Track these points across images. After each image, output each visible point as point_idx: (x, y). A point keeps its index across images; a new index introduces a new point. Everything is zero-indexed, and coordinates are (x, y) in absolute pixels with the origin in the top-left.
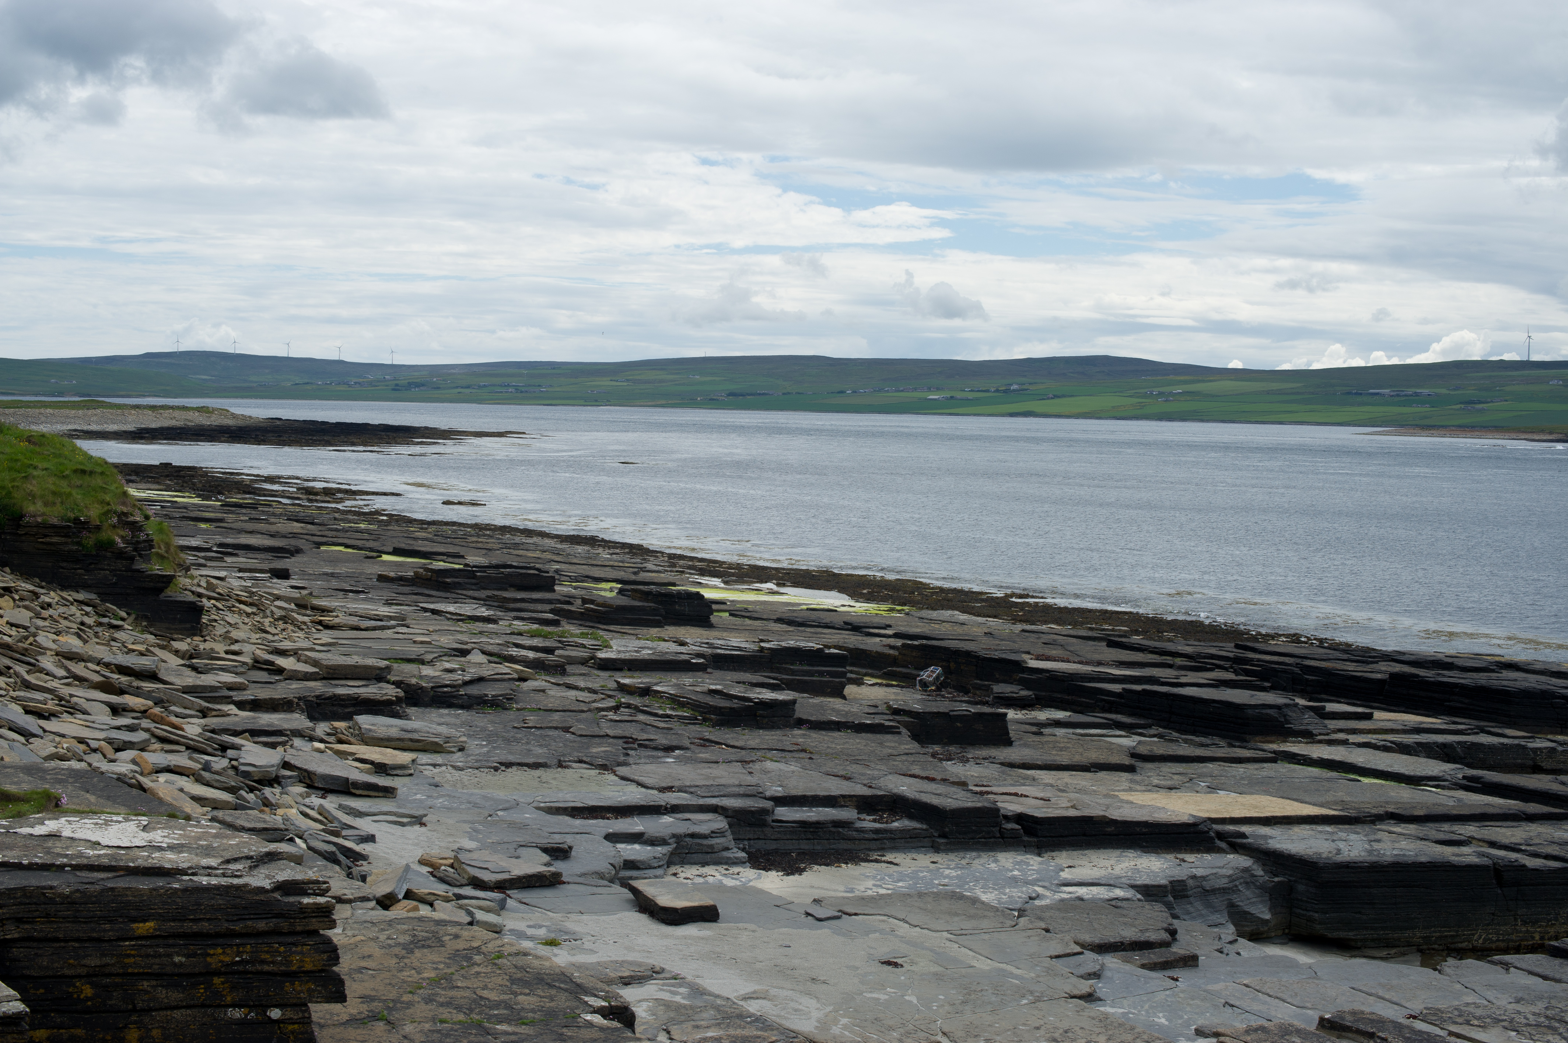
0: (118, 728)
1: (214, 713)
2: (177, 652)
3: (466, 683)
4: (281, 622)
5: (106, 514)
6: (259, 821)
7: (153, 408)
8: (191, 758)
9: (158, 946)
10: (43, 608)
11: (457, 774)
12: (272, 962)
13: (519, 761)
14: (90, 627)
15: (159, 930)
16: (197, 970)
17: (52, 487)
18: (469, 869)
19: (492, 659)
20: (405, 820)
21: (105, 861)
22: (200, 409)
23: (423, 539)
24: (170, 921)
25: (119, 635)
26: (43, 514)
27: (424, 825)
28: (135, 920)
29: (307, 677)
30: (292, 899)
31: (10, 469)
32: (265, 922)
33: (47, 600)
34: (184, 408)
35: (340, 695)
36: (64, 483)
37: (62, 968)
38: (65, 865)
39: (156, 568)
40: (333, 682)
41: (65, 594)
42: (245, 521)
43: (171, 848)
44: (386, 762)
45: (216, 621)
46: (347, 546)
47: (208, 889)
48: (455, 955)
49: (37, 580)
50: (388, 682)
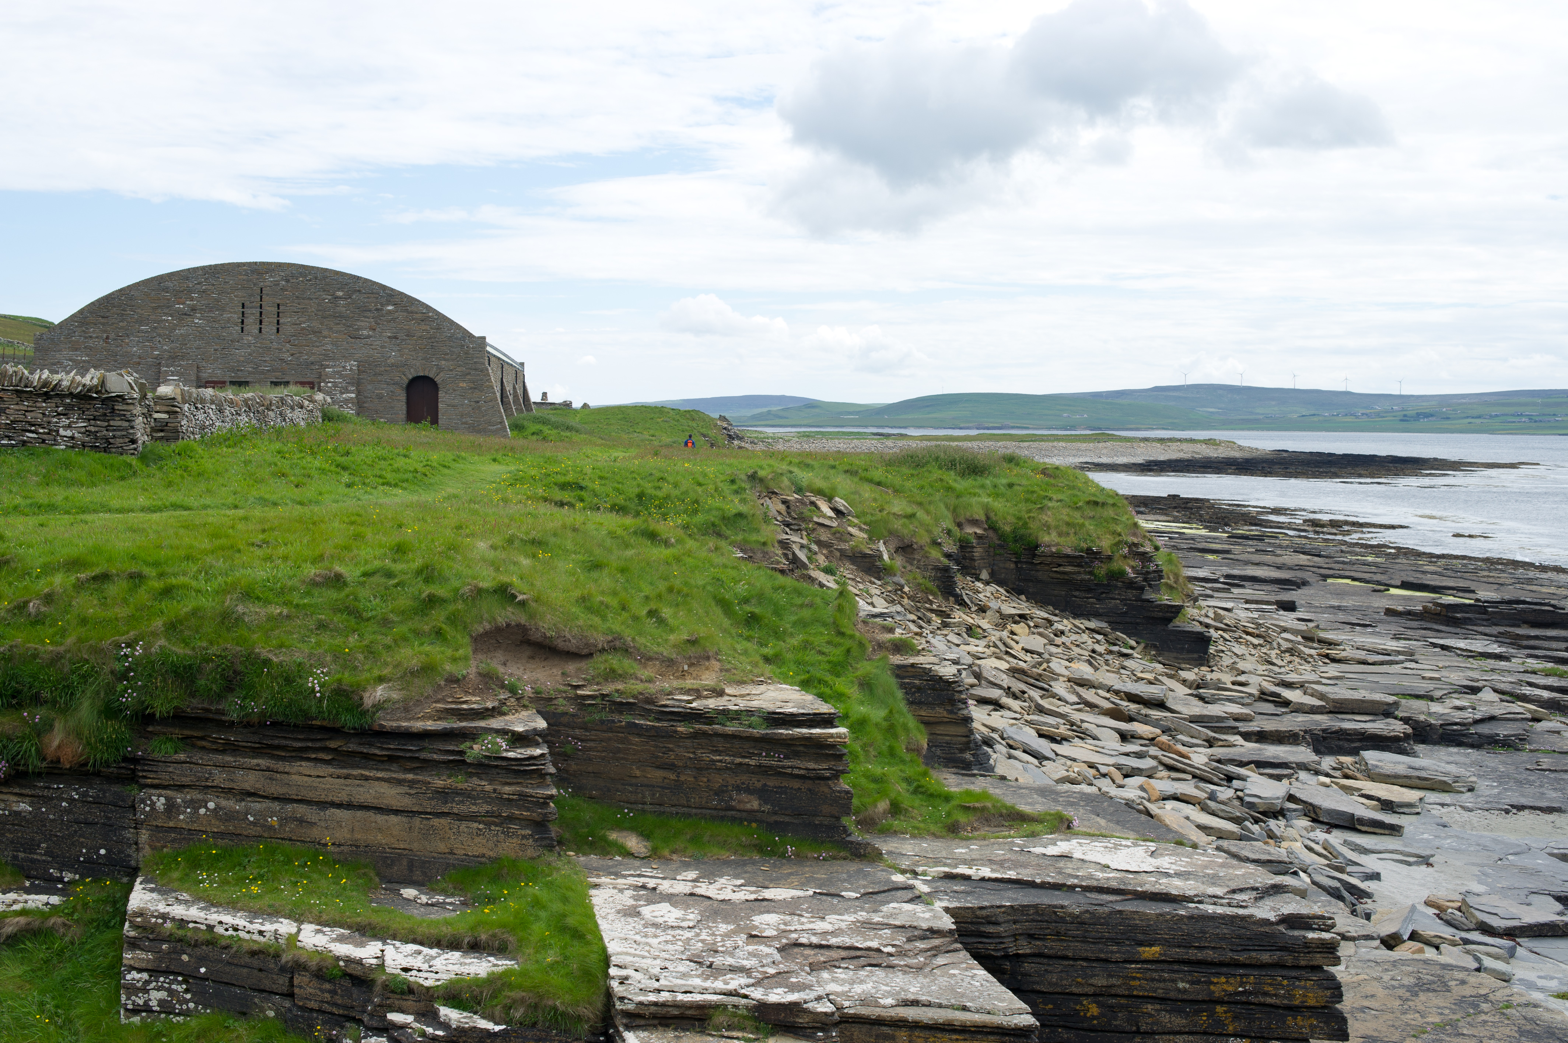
0: (1127, 754)
1: (1220, 743)
2: (1184, 682)
3: (1477, 722)
4: (1287, 654)
5: (1117, 544)
6: (1264, 853)
7: (1161, 440)
8: (1197, 787)
9: (1162, 971)
10: (1056, 635)
11: (1466, 814)
12: (1275, 995)
13: (1531, 804)
14: (1101, 655)
15: (1165, 955)
16: (1200, 997)
17: (1066, 518)
18: (1477, 913)
19: (1504, 697)
20: (1411, 859)
21: (1114, 884)
22: (1208, 442)
23: (1432, 573)
24: (1175, 946)
25: (1128, 663)
26: (1057, 544)
27: (1431, 865)
28: (1141, 944)
29: (1313, 710)
30: (1296, 933)
31: (1027, 500)
32: (1269, 954)
33: (1060, 627)
34: (1192, 441)
35: (1346, 730)
36: (1077, 514)
37: (1070, 986)
38: (1076, 886)
39: (1165, 598)
40: (1340, 716)
41: (1077, 622)
42: (1252, 553)
43: (1178, 875)
44: (1393, 799)
45: (1223, 651)
46: (1354, 579)
47: (1213, 918)
48: (1461, 1002)
49: (1051, 608)
50: (1396, 718)
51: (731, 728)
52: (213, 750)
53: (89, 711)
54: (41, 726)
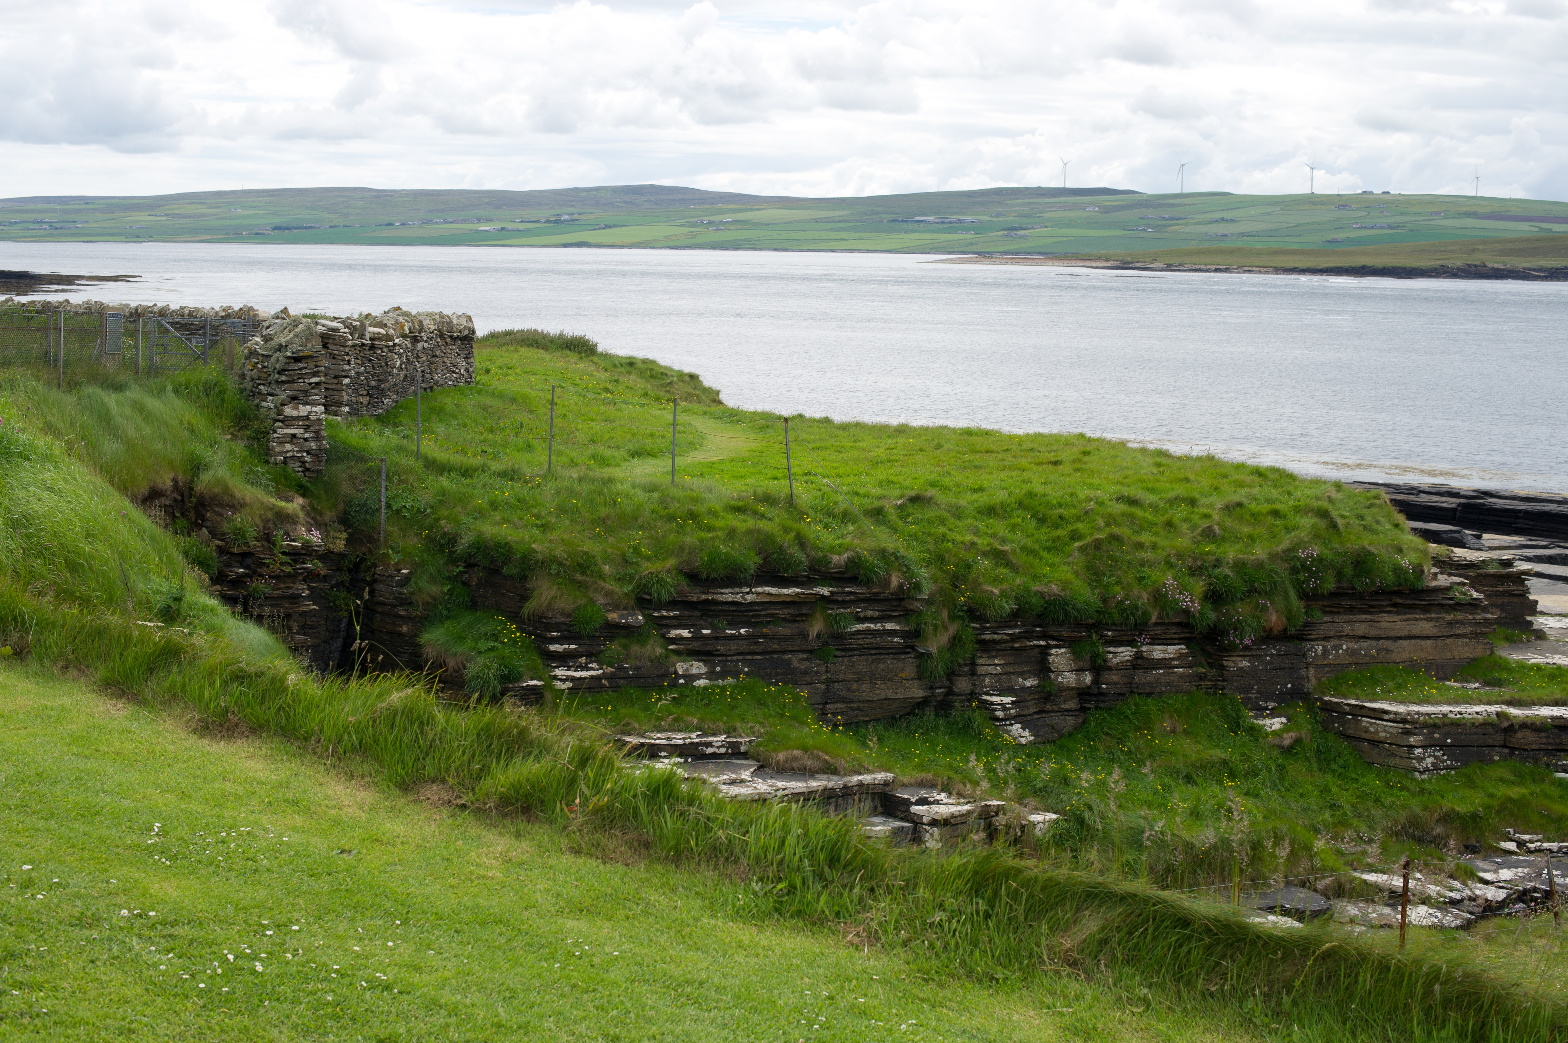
51: (1492, 571)
52: (1339, 613)
53: (1293, 595)
54: (1264, 609)
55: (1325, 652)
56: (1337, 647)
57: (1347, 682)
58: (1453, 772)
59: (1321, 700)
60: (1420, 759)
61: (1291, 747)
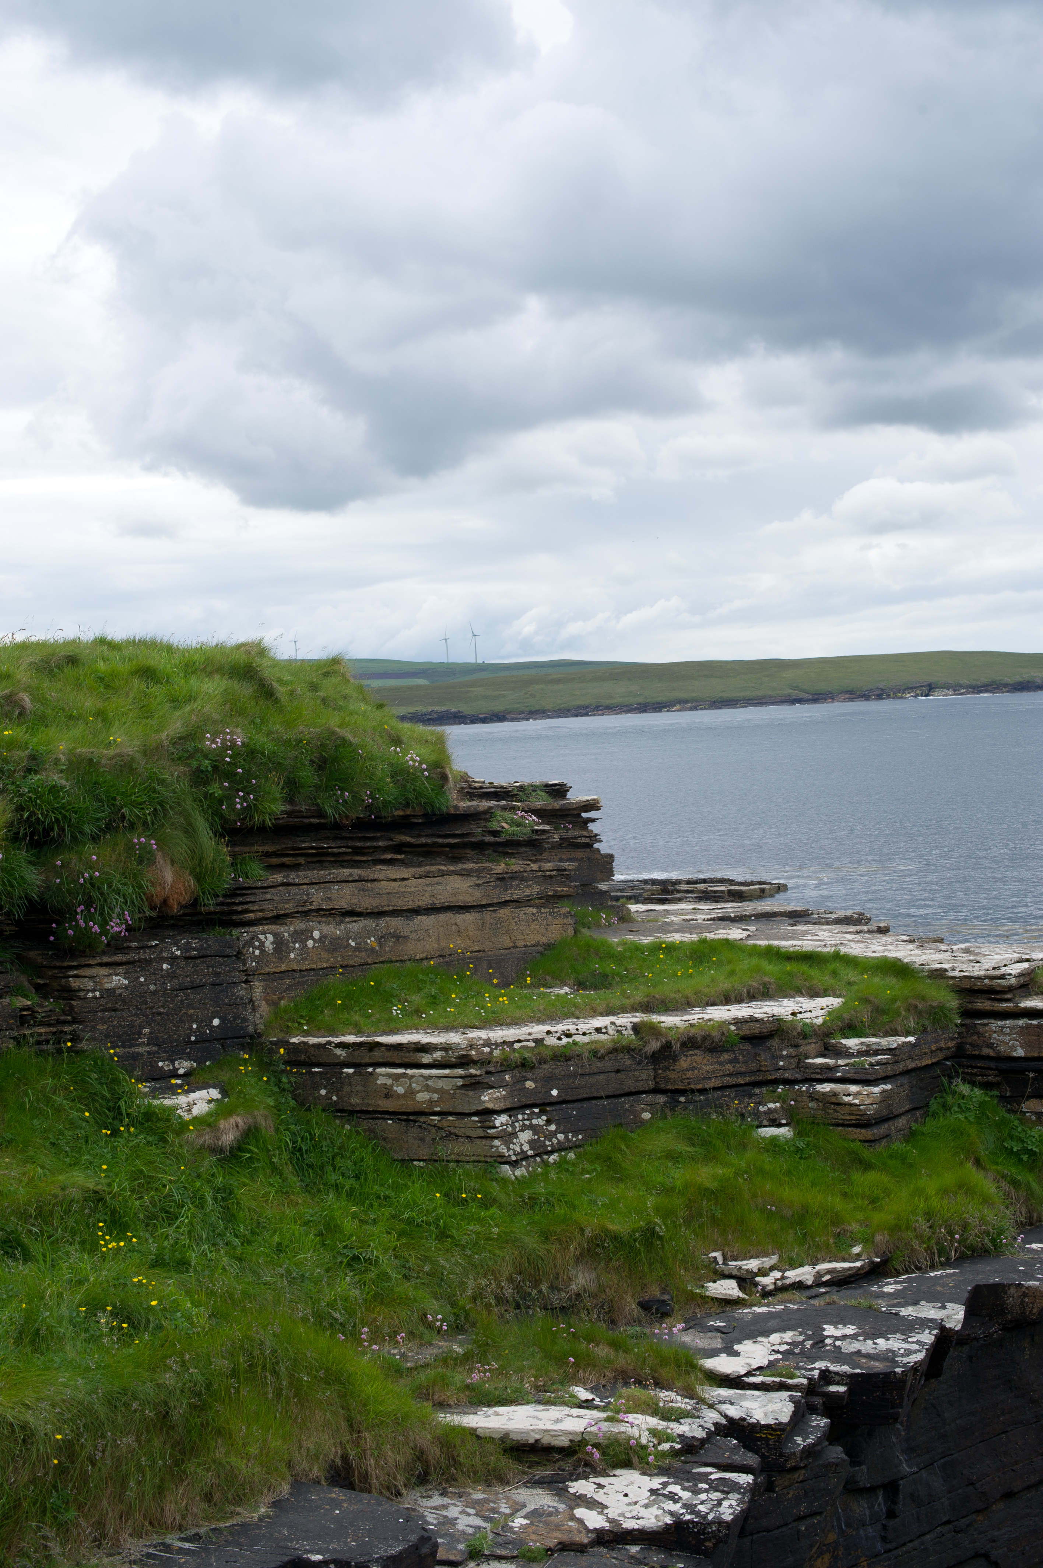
51: (538, 804)
52: (296, 867)
53: (202, 825)
54: (145, 858)
55: (280, 945)
56: (302, 936)
57: (331, 1004)
58: (571, 1155)
59: (285, 1043)
60: (508, 1137)
61: (238, 1149)
